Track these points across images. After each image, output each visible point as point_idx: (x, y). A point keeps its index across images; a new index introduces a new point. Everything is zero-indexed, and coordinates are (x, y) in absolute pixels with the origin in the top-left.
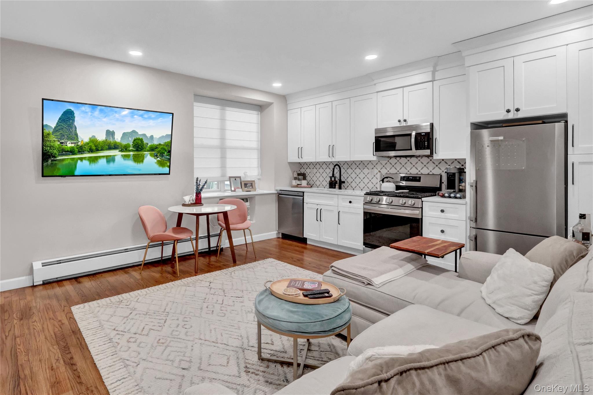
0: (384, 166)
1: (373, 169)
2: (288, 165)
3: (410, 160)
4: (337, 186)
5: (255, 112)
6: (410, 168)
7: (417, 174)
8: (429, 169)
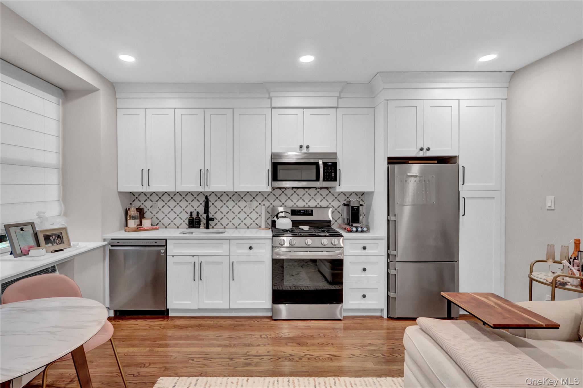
0: (266, 198)
1: (251, 201)
2: (118, 195)
3: (296, 191)
4: (202, 225)
5: (53, 98)
6: (296, 201)
7: (304, 207)
8: (316, 201)
